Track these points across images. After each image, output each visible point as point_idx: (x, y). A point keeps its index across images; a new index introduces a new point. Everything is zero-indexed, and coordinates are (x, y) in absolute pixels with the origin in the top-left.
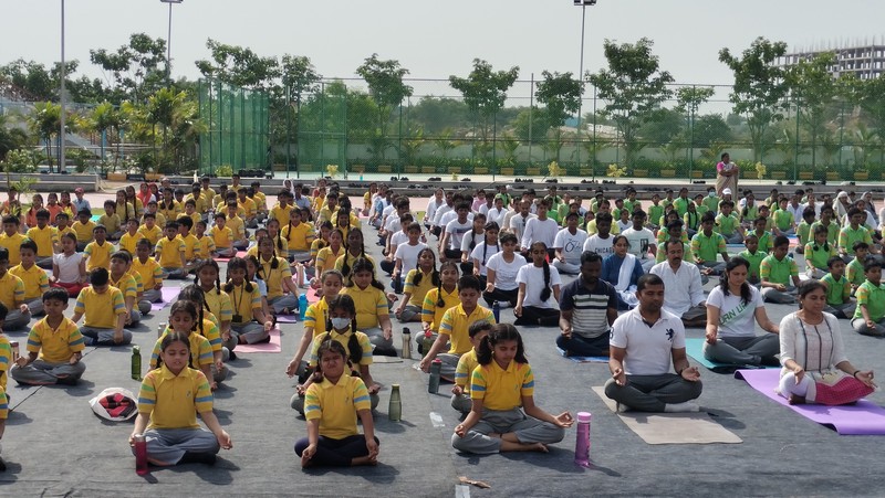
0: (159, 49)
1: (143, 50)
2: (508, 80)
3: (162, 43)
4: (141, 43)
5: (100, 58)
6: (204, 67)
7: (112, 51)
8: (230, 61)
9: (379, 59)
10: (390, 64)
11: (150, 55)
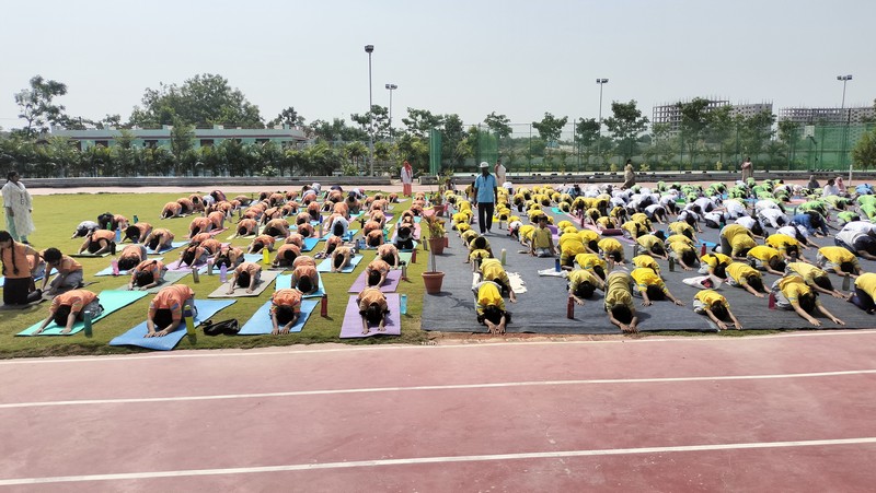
0: (384, 112)
1: (377, 113)
2: (563, 123)
3: (386, 109)
4: (376, 110)
5: (356, 118)
6: (406, 122)
7: (362, 114)
8: (419, 118)
9: (496, 115)
10: (501, 117)
11: (380, 116)
